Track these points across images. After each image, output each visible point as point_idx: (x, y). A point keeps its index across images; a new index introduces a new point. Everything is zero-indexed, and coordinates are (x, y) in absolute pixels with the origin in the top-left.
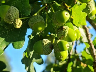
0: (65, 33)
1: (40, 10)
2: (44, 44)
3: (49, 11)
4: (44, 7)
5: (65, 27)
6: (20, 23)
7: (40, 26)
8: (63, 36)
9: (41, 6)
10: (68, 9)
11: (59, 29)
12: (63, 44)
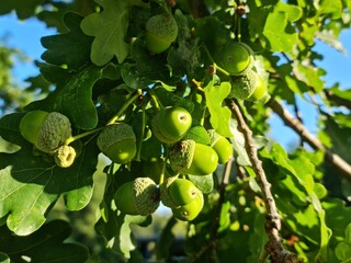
0: (186, 158)
1: (126, 106)
2: (135, 192)
3: (149, 106)
4: (135, 97)
5: (185, 143)
6: (70, 155)
7: (124, 151)
8: (184, 165)
9: (128, 96)
10: (200, 88)
11: (171, 148)
12: (181, 188)
